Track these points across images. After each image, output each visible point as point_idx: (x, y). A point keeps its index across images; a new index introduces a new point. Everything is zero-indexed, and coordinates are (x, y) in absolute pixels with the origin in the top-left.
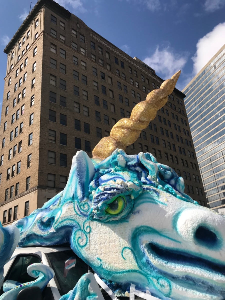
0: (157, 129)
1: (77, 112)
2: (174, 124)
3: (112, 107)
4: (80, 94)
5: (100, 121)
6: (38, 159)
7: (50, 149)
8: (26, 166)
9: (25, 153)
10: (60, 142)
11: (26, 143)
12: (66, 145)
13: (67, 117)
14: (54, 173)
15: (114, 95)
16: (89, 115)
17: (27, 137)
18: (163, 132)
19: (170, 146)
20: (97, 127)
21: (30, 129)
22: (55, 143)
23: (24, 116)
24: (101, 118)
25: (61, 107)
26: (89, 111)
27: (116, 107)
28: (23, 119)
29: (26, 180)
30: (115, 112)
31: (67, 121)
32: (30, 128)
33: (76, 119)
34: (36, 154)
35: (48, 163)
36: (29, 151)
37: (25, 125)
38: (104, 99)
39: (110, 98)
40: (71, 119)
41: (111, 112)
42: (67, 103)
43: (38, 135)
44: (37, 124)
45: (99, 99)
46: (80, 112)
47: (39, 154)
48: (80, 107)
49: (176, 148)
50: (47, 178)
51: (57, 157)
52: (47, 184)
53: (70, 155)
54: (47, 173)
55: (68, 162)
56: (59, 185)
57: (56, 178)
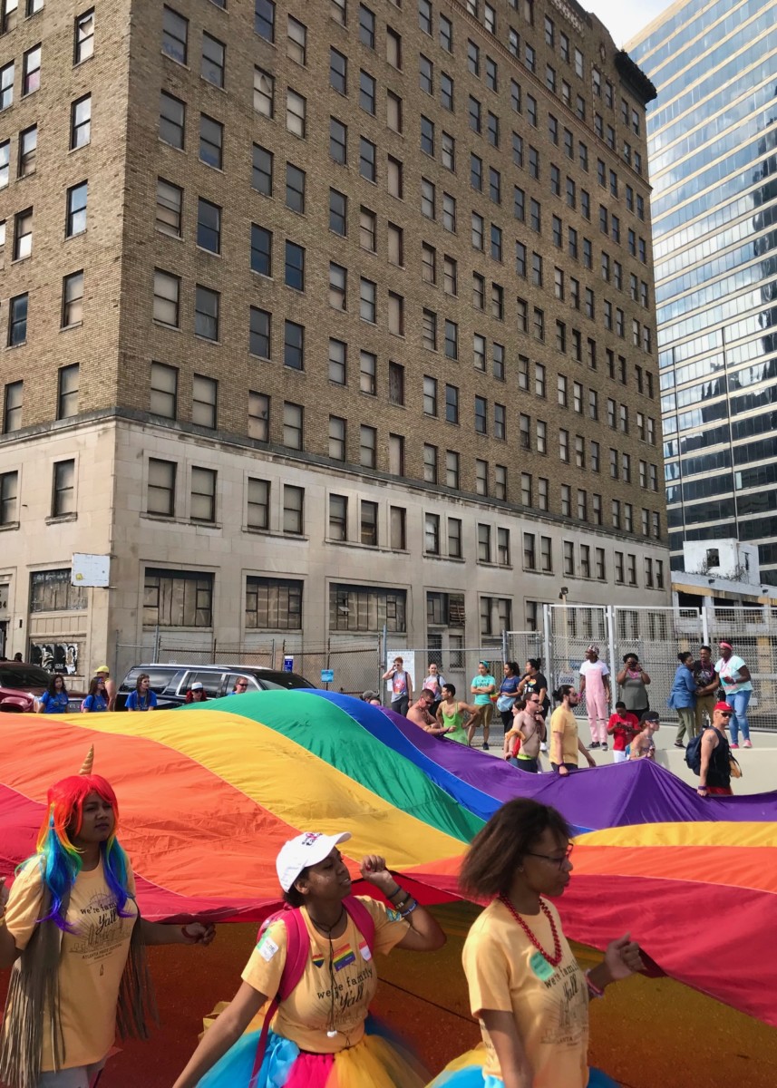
0: (542, 222)
1: (262, 115)
2: (601, 206)
3: (392, 108)
4: (277, 34)
5: (345, 163)
6: (114, 300)
7: (158, 264)
8: (57, 320)
9: (50, 265)
10: (195, 237)
11: (56, 225)
12: (219, 253)
13: (226, 129)
14: (174, 364)
15: (405, 54)
16: (308, 130)
17: (58, 198)
18: (560, 236)
19: (577, 297)
20: (331, 189)
21: (73, 165)
22: (180, 239)
23: (39, 98)
24: (349, 151)
25: (204, 83)
26: (305, 116)
27: (405, 110)
28: (36, 111)
29: (56, 377)
30: (400, 130)
31: (225, 147)
32: (74, 158)
33: (259, 142)
34: (107, 277)
35: (153, 321)
36: (69, 257)
37: (47, 141)
38: (367, 70)
39: (388, 65)
40: (239, 143)
41: (388, 128)
42: (227, 70)
43: (116, 197)
44: (111, 147)
45: (349, 66)
46: (272, 116)
47: (119, 277)
48: (276, 93)
49: (597, 307)
50: (150, 378)
51: (187, 300)
52: (149, 404)
53: (230, 295)
54: (150, 360)
55: (223, 325)
56: (191, 411)
57: (180, 381)
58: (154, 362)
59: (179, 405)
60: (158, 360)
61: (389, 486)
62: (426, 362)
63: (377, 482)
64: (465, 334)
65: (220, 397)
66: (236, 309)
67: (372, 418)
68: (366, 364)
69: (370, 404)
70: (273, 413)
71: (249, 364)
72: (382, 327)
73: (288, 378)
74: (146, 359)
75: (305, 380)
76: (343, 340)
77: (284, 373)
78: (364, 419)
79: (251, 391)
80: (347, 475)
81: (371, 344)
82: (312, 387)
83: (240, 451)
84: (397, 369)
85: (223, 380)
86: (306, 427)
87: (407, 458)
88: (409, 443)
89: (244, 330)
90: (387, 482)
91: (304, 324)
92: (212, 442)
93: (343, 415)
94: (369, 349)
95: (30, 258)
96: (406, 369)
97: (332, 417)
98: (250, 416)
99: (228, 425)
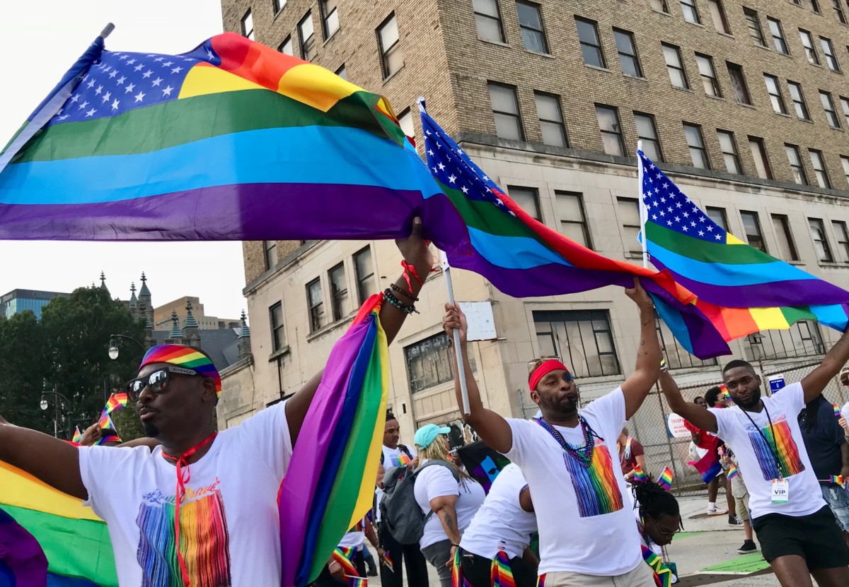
6: (434, 23)
9: (360, 25)
14: (510, 82)
36: (378, 6)
50: (489, 98)
51: (509, 14)
52: (494, 127)
53: (551, 6)
54: (485, 79)
55: (551, 38)
56: (539, 130)
57: (521, 100)
58: (490, 82)
59: (526, 125)
60: (492, 78)
61: (763, 192)
62: (761, 60)
63: (750, 189)
64: (790, 29)
65: (566, 113)
66: (560, 20)
67: (724, 120)
68: (703, 67)
69: (719, 106)
70: (624, 124)
71: (587, 76)
72: (709, 27)
73: (630, 86)
74: (480, 78)
75: (648, 86)
76: (675, 43)
77: (626, 82)
78: (718, 123)
79: (597, 105)
80: (717, 185)
81: (702, 45)
82: (656, 93)
83: (601, 169)
84: (735, 69)
85: (565, 95)
86: (662, 137)
87: (772, 160)
88: (770, 144)
89: (574, 41)
90: (760, 188)
91: (632, 29)
92: (569, 162)
93: (696, 121)
94: (703, 51)
95: (339, 30)
96: (744, 68)
97: (685, 123)
98: (602, 131)
99: (582, 143)
